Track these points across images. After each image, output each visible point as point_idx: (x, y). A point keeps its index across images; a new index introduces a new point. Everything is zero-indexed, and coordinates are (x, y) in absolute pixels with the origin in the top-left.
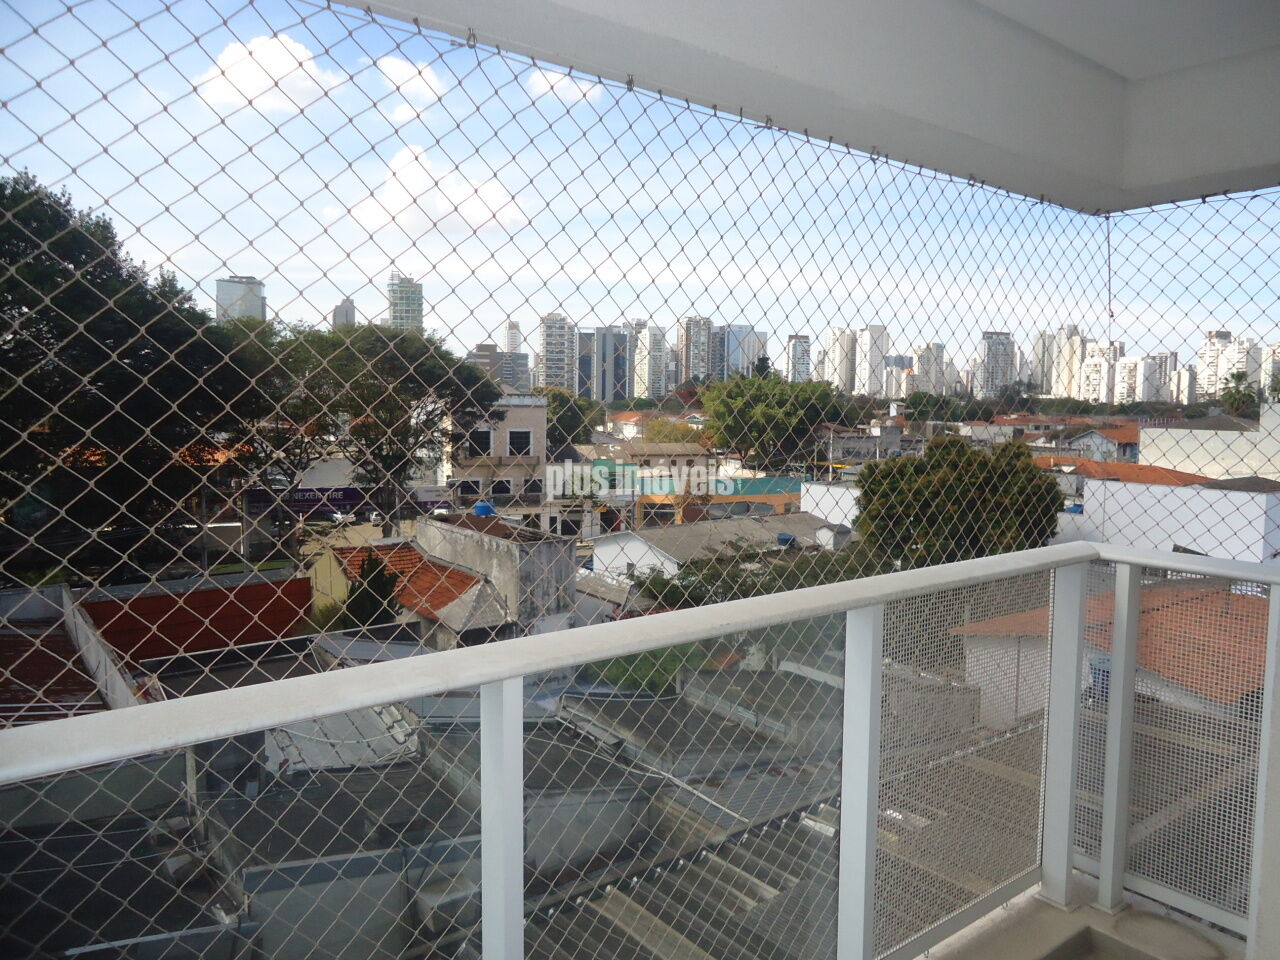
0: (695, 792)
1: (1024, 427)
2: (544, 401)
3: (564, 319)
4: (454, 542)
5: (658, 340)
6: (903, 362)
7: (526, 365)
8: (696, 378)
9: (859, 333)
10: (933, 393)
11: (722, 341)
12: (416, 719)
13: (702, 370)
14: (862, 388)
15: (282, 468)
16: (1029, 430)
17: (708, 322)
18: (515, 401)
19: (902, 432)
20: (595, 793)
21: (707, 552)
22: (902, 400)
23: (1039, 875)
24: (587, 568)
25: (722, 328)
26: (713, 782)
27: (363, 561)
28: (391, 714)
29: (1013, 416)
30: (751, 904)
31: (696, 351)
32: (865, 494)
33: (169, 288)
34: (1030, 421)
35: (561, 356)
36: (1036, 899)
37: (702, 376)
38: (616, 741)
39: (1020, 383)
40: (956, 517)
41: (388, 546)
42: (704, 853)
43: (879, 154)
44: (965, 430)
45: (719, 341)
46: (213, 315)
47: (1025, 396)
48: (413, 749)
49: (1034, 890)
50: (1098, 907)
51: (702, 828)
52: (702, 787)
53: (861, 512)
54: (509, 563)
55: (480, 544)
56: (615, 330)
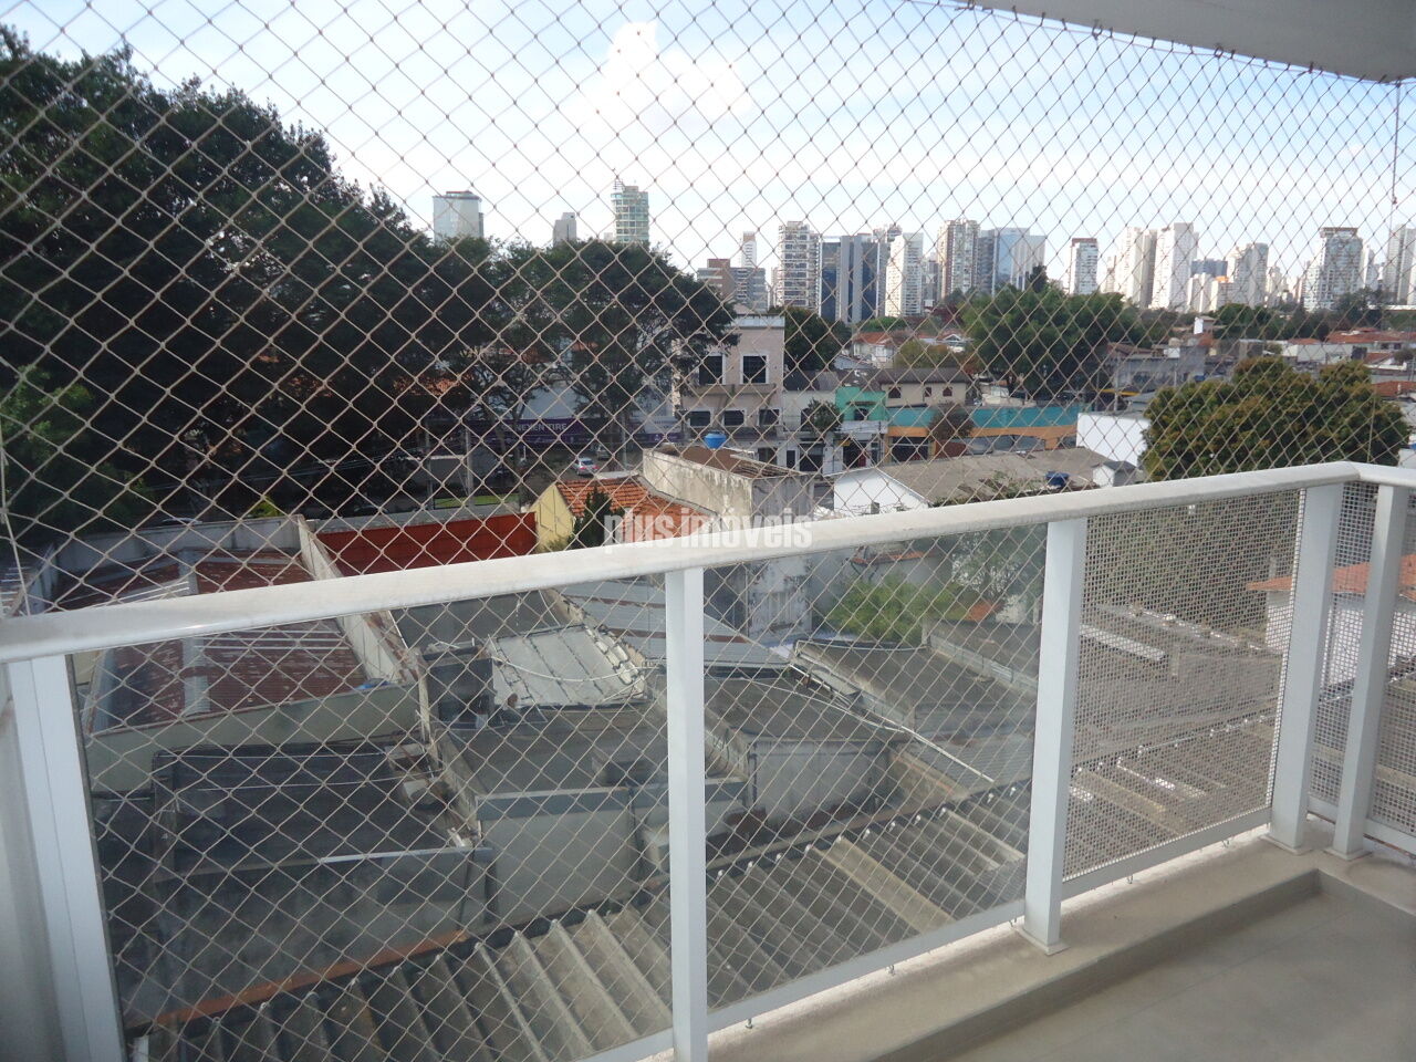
0: (939, 749)
1: (1368, 346)
2: (779, 321)
3: (805, 228)
4: (682, 476)
5: (913, 250)
6: (1214, 268)
7: (764, 281)
8: (958, 292)
9: (1160, 233)
10: (1252, 305)
11: (991, 248)
12: (643, 660)
13: (965, 283)
14: (1161, 301)
15: (504, 399)
16: (1373, 349)
17: (975, 226)
18: (750, 322)
19: (1207, 352)
20: (828, 744)
21: (962, 492)
22: (1211, 314)
23: (1269, 816)
24: (827, 507)
25: (991, 232)
26: (959, 740)
27: (588, 496)
28: (617, 655)
29: (1356, 332)
30: (993, 865)
31: (959, 261)
32: (1155, 426)
33: (383, 207)
34: (1377, 338)
35: (802, 270)
36: (1263, 840)
37: (964, 290)
38: (853, 691)
39: (1367, 291)
40: (1267, 451)
41: (613, 480)
42: (944, 810)
43: (1101, 28)
44: (1291, 350)
45: (987, 247)
46: (430, 234)
47: (1371, 307)
48: (640, 691)
49: (1262, 831)
50: (1333, 852)
51: (944, 787)
52: (947, 744)
53: (1149, 447)
54: (741, 500)
55: (710, 478)
56: (865, 239)
